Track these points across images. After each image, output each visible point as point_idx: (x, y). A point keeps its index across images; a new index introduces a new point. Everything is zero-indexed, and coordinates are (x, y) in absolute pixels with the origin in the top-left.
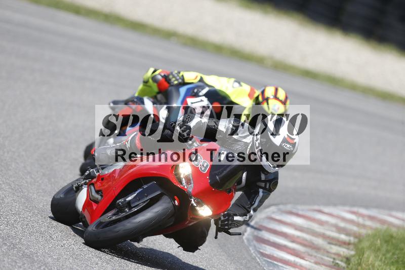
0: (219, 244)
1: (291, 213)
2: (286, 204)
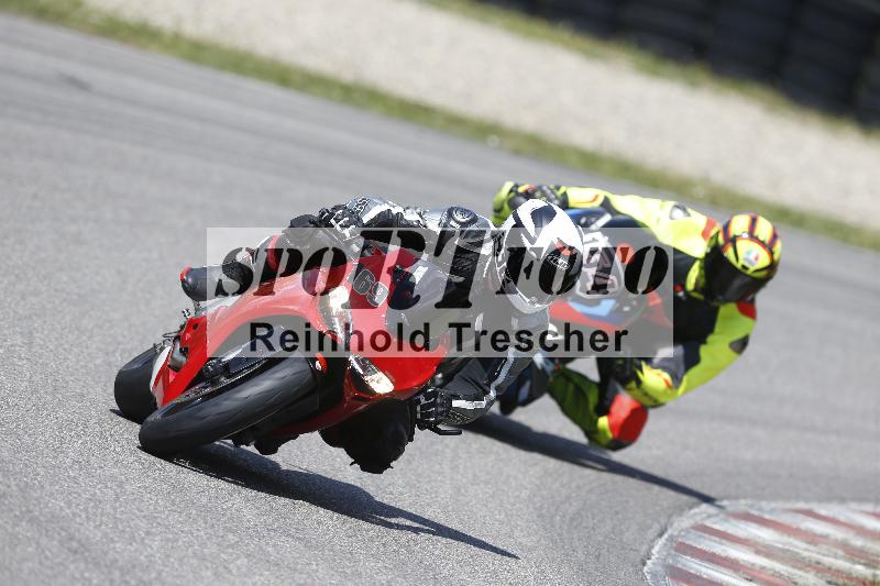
1: (747, 517)
2: (737, 498)
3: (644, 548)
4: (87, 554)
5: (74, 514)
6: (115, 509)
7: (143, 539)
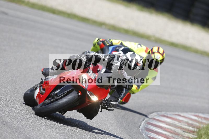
0: (127, 132)
1: (164, 116)
2: (161, 111)
3: (140, 123)
4: (7, 125)
5: (4, 116)
6: (14, 114)
7: (21, 121)
